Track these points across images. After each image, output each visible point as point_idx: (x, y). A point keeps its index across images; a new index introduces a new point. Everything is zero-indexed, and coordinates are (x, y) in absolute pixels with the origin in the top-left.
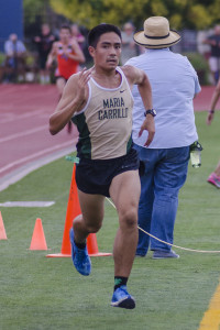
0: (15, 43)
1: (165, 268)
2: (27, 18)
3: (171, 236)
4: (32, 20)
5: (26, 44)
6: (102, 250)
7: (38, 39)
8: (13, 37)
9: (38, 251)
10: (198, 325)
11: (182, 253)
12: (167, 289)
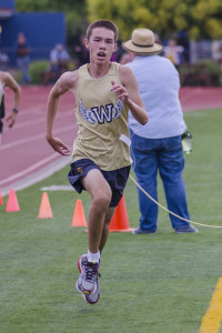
0: (60, 52)
1: (186, 240)
2: (69, 32)
3: (186, 213)
4: (74, 32)
5: (69, 53)
6: (132, 226)
7: (78, 49)
8: (59, 47)
9: (78, 228)
10: (213, 289)
11: (200, 228)
12: (188, 259)
